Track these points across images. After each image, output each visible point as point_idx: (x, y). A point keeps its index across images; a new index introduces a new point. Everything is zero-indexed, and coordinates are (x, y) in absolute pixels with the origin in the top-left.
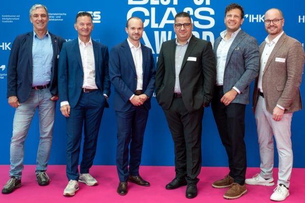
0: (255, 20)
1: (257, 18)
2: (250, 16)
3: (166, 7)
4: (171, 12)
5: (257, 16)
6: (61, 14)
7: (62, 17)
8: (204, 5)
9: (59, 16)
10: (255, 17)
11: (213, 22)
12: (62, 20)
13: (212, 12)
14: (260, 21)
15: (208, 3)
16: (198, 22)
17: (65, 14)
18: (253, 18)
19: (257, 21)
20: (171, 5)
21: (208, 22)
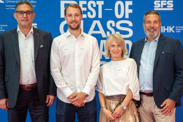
0: (166, 31)
1: (168, 29)
2: (162, 27)
3: (92, 20)
4: (96, 24)
5: (168, 27)
6: (3, 26)
7: (4, 28)
8: (124, 18)
9: (1, 27)
10: (166, 28)
11: (131, 33)
12: (3, 30)
13: (130, 24)
14: (170, 32)
15: (127, 16)
16: (119, 32)
17: (7, 26)
18: (165, 29)
19: (168, 32)
20: (96, 18)
21: (127, 33)
